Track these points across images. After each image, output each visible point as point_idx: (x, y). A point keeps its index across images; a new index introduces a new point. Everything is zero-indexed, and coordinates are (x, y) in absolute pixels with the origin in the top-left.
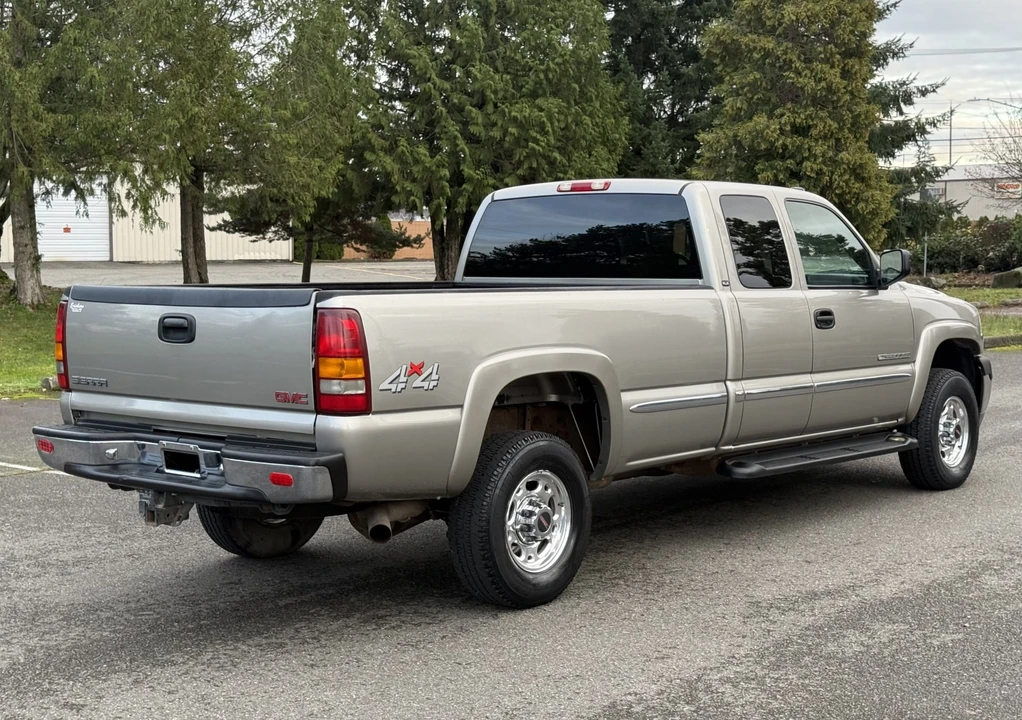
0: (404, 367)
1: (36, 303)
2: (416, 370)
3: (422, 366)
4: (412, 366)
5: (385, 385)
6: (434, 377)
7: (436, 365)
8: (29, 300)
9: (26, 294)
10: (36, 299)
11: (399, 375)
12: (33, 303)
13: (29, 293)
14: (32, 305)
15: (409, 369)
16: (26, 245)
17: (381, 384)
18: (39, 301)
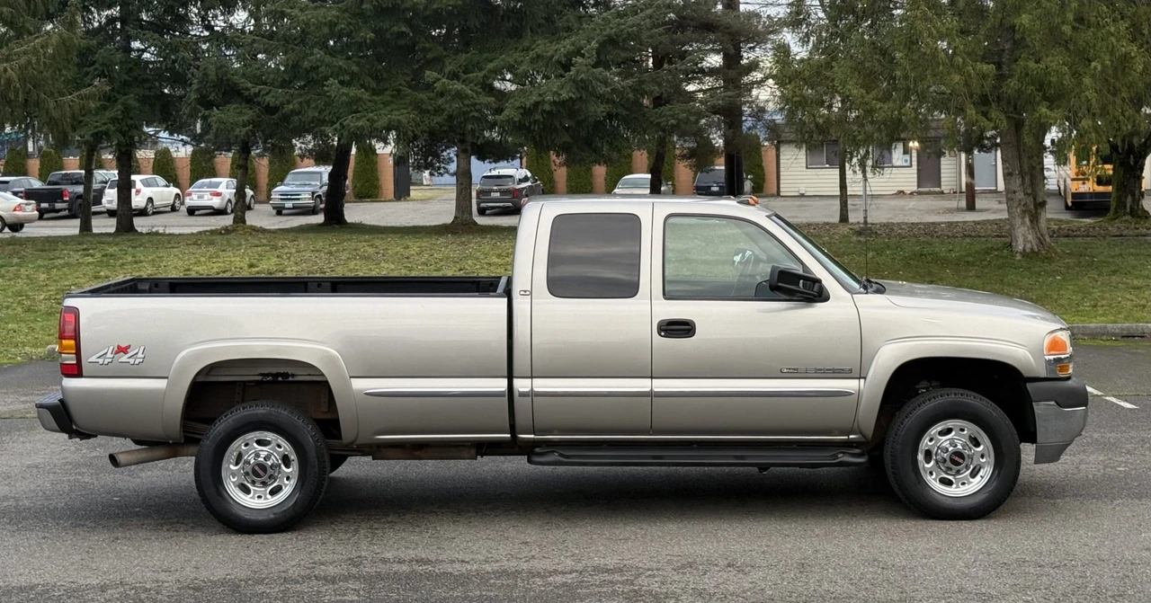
0: (111, 348)
1: (1028, 251)
2: (123, 350)
3: (129, 347)
4: (119, 347)
5: (93, 359)
6: (140, 355)
7: (142, 348)
8: (1021, 248)
9: (1017, 242)
10: (1029, 246)
11: (106, 353)
12: (1024, 250)
13: (1021, 240)
14: (1024, 254)
15: (116, 349)
16: (1015, 192)
17: (89, 358)
18: (1032, 249)
